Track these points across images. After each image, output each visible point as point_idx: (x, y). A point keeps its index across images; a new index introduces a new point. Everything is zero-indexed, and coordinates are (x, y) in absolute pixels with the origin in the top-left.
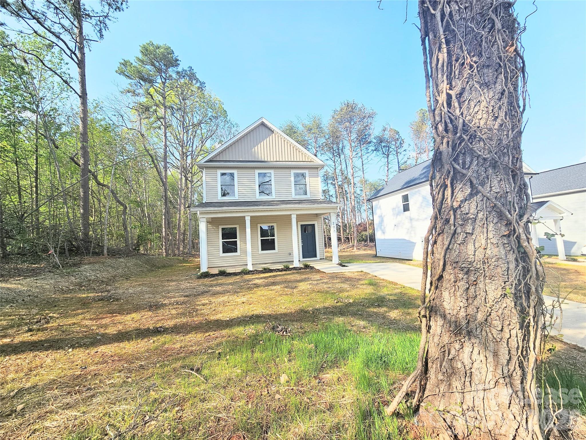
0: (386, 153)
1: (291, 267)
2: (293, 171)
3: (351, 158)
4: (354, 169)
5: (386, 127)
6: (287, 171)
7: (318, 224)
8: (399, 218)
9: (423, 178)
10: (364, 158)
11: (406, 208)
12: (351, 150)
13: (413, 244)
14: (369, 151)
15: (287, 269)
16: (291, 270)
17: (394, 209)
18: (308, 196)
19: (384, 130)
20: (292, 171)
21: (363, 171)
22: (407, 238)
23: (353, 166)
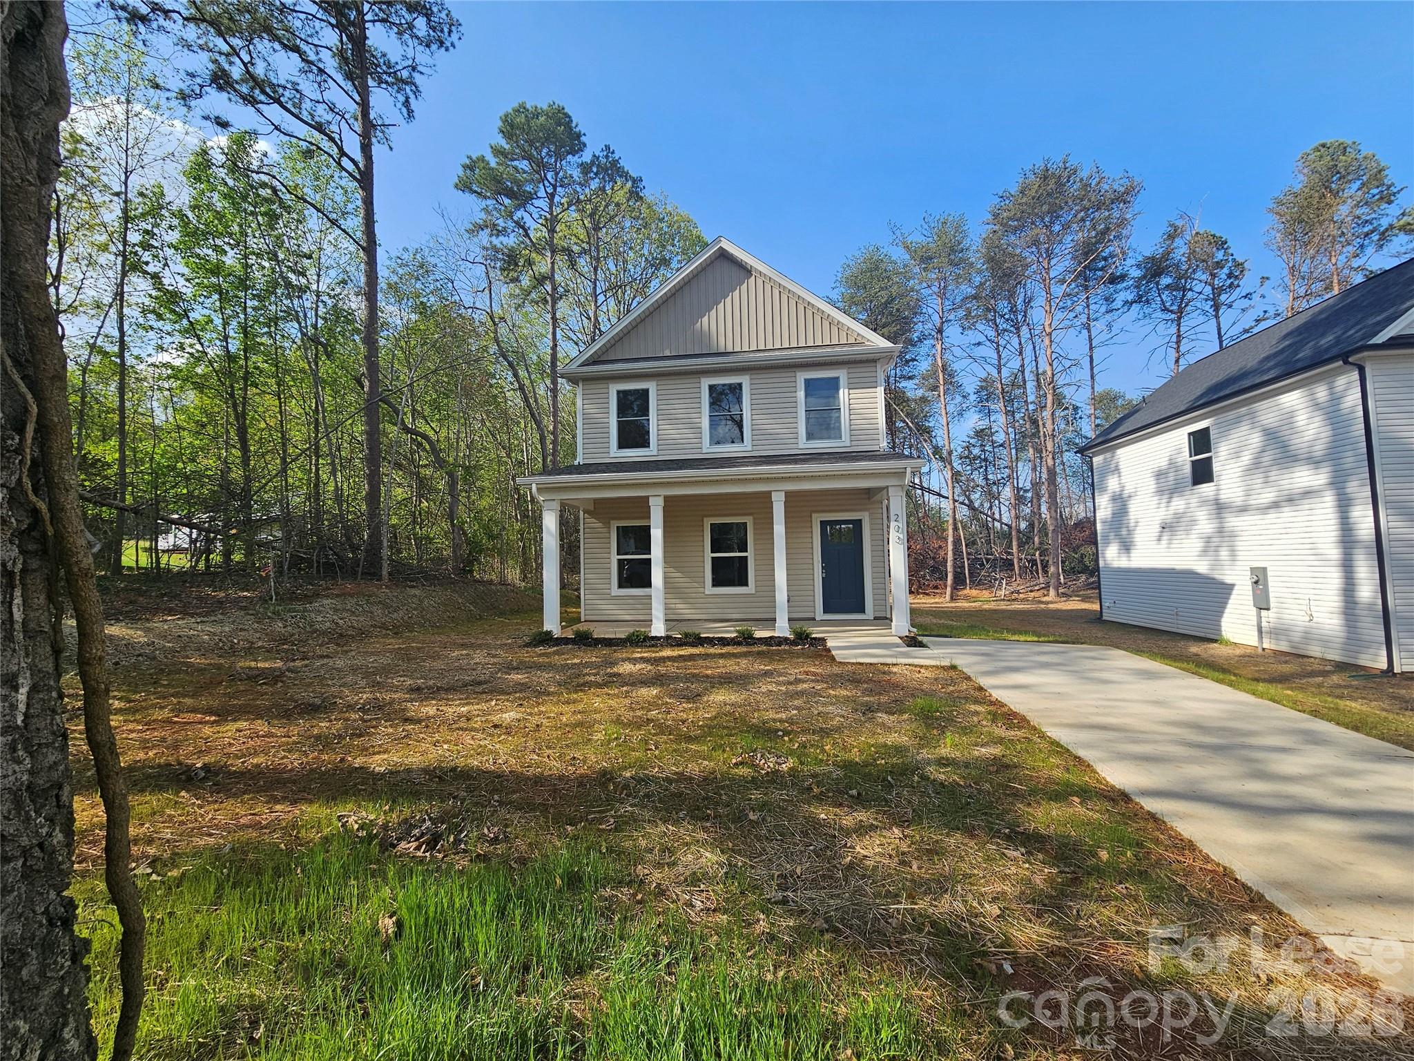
0: (1175, 308)
1: (759, 634)
2: (802, 377)
3: (1048, 330)
4: (1055, 364)
5: (1180, 223)
6: (785, 375)
7: (871, 519)
8: (1178, 504)
9: (1270, 369)
10: (1097, 327)
11: (1202, 473)
12: (1048, 308)
13: (1226, 590)
14: (1118, 304)
15: (746, 639)
16: (753, 644)
17: (1160, 475)
18: (844, 443)
19: (1171, 237)
20: (798, 374)
21: (1092, 369)
22: (1202, 567)
23: (1054, 356)
